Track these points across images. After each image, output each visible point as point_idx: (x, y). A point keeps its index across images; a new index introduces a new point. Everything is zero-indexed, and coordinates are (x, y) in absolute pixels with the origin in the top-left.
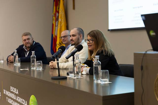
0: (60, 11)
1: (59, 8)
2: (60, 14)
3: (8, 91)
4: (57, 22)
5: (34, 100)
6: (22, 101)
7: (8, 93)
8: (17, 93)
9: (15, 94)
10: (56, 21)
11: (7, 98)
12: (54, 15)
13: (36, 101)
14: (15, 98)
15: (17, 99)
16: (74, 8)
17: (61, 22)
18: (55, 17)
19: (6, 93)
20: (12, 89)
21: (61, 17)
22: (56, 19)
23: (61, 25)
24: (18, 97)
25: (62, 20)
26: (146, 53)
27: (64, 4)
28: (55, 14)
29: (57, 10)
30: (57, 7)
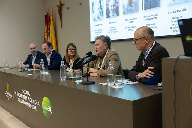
0: (51, 29)
1: (50, 27)
2: (51, 31)
3: (19, 92)
4: (49, 37)
5: (47, 101)
6: (34, 101)
7: (18, 94)
8: (29, 94)
9: (27, 95)
10: (47, 36)
11: (18, 99)
12: (45, 32)
13: (49, 102)
14: (27, 99)
15: (29, 100)
16: (62, 27)
17: (52, 37)
18: (47, 33)
19: (17, 94)
20: (23, 91)
21: (52, 33)
22: (48, 34)
23: (51, 39)
24: (30, 98)
25: (53, 35)
26: (178, 58)
27: (53, 23)
28: (47, 31)
29: (49, 28)
30: (49, 26)
